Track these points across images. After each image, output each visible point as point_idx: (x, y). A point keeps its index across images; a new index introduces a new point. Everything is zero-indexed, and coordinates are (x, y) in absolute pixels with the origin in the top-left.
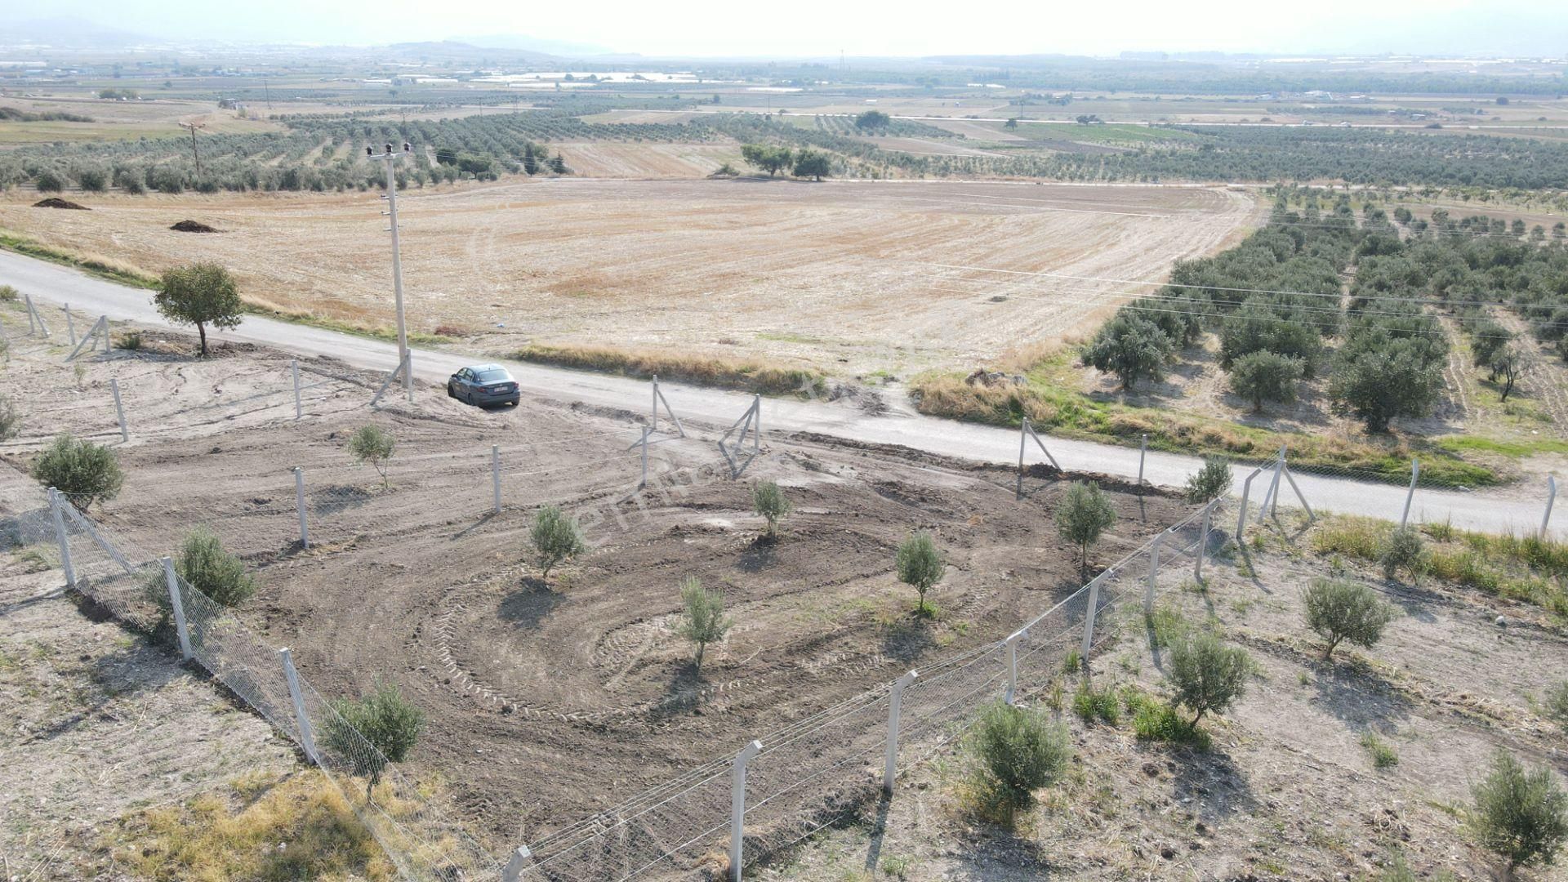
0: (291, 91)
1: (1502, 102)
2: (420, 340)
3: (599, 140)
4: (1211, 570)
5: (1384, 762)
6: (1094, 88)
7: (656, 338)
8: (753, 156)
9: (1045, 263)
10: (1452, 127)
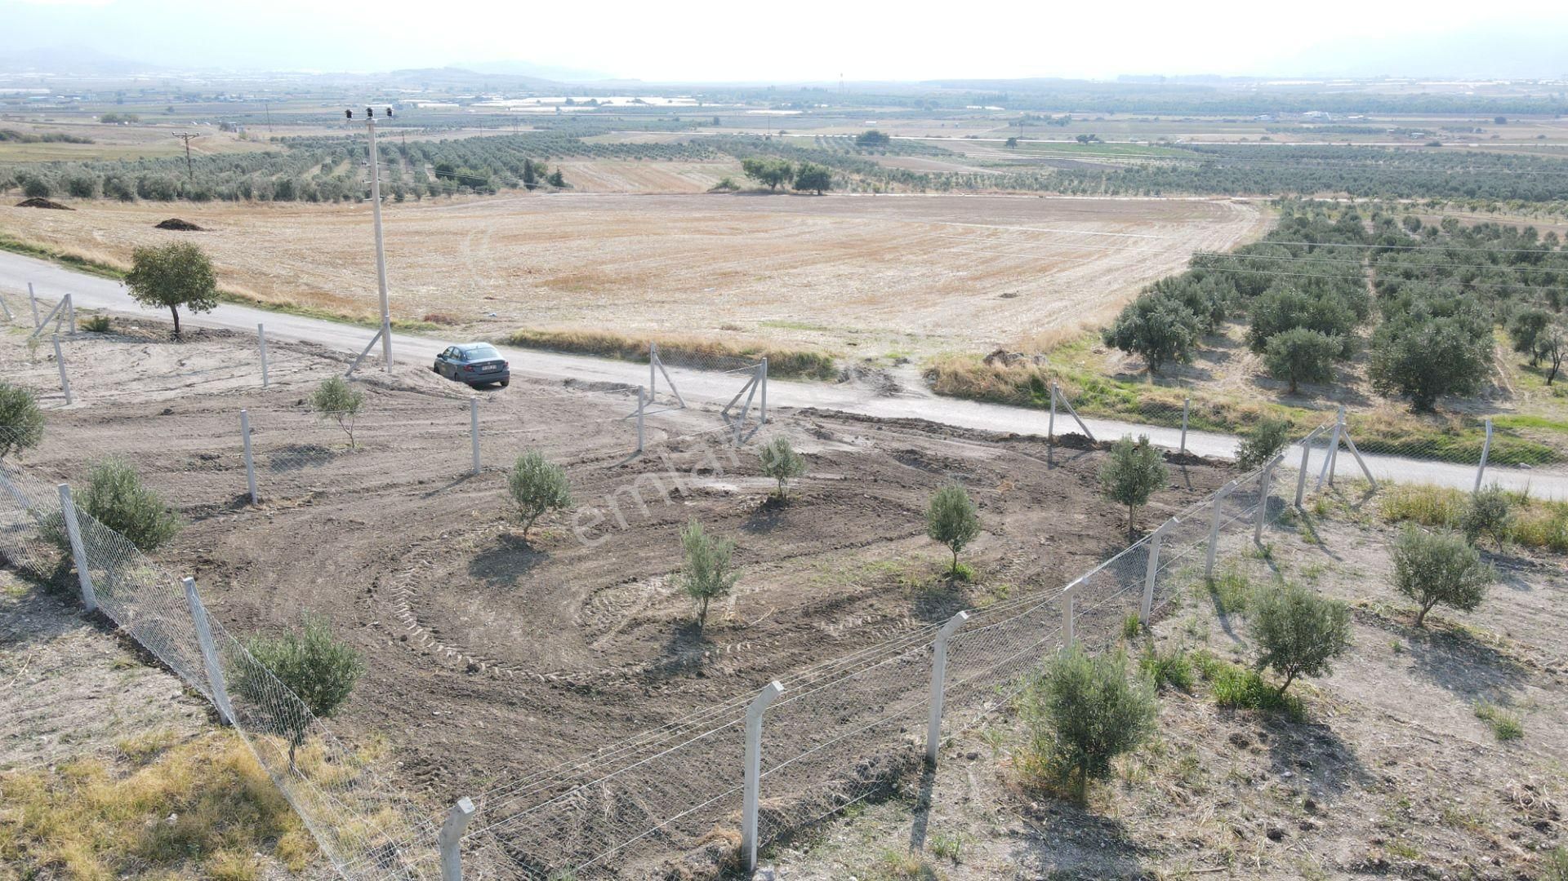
0: (292, 115)
1: (1500, 121)
2: (406, 327)
3: (599, 159)
4: (1272, 536)
5: (1507, 734)
6: (1093, 110)
7: (655, 325)
8: (754, 170)
9: (1053, 265)
10: (1451, 145)
